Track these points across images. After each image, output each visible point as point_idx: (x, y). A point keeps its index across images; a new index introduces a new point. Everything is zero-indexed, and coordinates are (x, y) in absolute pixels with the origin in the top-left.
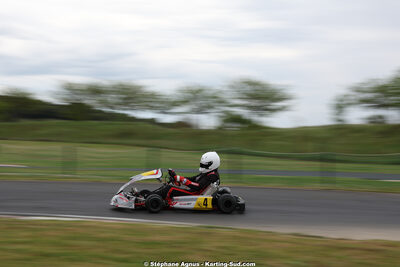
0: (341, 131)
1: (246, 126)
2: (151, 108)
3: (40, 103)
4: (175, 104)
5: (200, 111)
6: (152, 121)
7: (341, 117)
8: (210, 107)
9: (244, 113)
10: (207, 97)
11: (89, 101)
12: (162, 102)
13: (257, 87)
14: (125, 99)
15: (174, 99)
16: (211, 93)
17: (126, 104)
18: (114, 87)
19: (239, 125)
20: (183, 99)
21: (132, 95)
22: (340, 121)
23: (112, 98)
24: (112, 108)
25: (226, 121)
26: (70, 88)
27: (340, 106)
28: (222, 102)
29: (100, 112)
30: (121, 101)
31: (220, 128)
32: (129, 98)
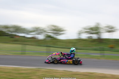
0: (80, 40)
1: (52, 38)
2: (24, 33)
4: (31, 32)
5: (38, 34)
6: (24, 37)
7: (80, 37)
8: (42, 33)
9: (52, 35)
10: (41, 30)
12: (27, 31)
13: (56, 27)
14: (16, 30)
15: (31, 30)
16: (42, 29)
17: (16, 31)
18: (12, 26)
19: (50, 38)
20: (33, 30)
21: (18, 29)
22: (79, 37)
23: (11, 29)
24: (11, 32)
25: (46, 37)
27: (80, 33)
28: (45, 31)
30: (14, 30)
31: (45, 39)
32: (17, 30)
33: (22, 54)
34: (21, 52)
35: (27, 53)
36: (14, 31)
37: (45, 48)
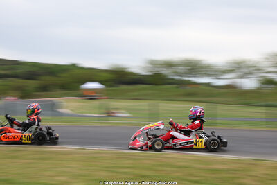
2: (208, 75)
3: (132, 74)
4: (225, 72)
5: (242, 77)
6: (208, 85)
8: (251, 73)
10: (249, 67)
11: (165, 71)
12: (216, 71)
14: (189, 69)
15: (225, 68)
16: (251, 63)
17: (190, 73)
18: (182, 62)
19: (273, 86)
20: (231, 69)
21: (194, 67)
26: (153, 63)
28: (259, 70)
29: (172, 79)
30: (187, 71)
31: (258, 89)
32: (193, 69)
35: (219, 121)
36: (186, 73)
37: (263, 110)
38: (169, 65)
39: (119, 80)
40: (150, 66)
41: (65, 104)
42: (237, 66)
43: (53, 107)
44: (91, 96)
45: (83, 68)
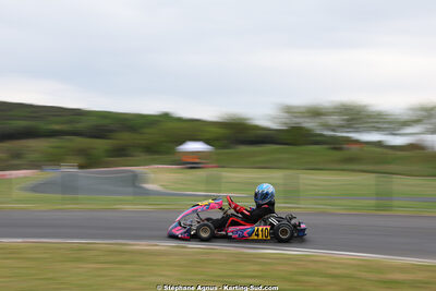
2: (378, 129)
3: (257, 128)
4: (406, 124)
6: (379, 144)
11: (309, 124)
12: (390, 123)
14: (348, 120)
15: (406, 118)
17: (349, 126)
18: (336, 108)
20: (415, 118)
21: (356, 116)
23: (333, 120)
24: (333, 130)
26: (289, 110)
30: (343, 123)
32: (353, 119)
33: (378, 208)
34: (373, 202)
35: (395, 203)
36: (343, 127)
38: (316, 113)
39: (236, 138)
40: (286, 115)
41: (152, 176)
42: (424, 113)
43: (134, 181)
44: (193, 163)
45: (180, 120)
